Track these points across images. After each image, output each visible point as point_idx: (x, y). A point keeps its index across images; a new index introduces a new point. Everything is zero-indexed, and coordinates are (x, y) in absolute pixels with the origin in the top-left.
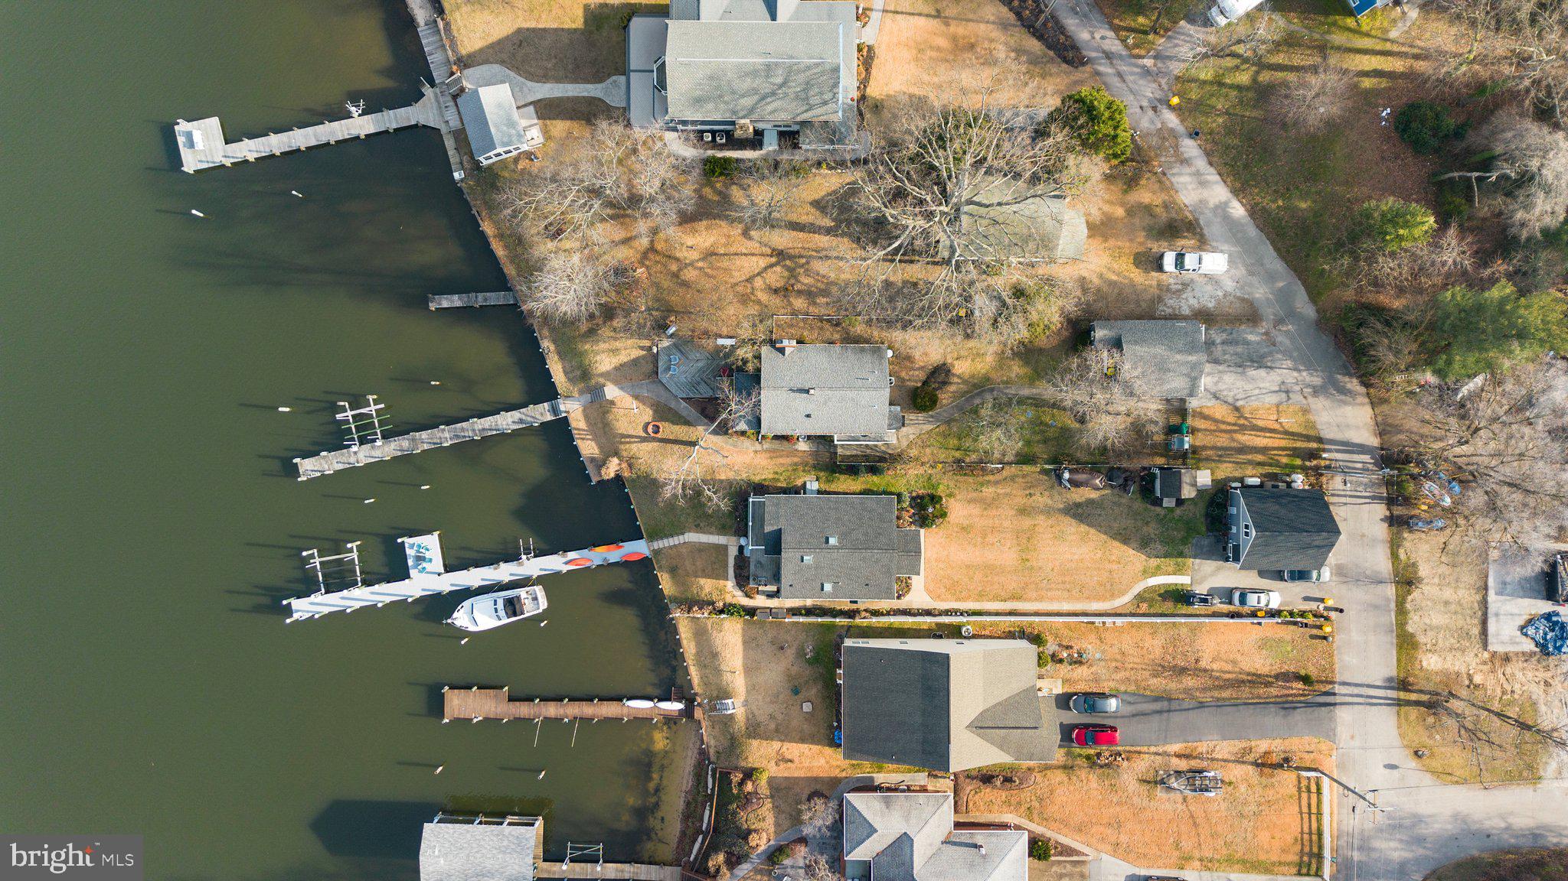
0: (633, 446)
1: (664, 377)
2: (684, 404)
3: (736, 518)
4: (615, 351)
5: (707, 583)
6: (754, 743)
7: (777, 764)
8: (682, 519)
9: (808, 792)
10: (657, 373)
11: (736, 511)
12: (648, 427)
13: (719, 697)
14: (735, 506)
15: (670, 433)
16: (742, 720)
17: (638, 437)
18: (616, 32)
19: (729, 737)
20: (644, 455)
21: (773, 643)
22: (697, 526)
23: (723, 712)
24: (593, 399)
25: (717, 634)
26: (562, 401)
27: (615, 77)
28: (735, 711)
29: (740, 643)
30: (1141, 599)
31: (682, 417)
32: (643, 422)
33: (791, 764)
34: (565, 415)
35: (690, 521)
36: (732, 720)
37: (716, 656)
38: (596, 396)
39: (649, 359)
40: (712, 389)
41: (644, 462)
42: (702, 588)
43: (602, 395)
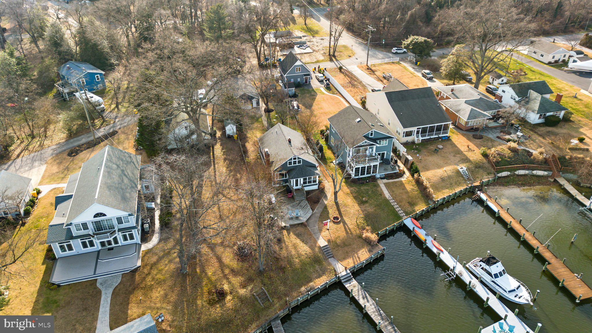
0: (350, 227)
1: (303, 219)
2: (316, 210)
3: (367, 181)
4: (295, 246)
5: (409, 187)
6: (471, 159)
7: (474, 151)
8: (381, 201)
9: (477, 140)
10: (302, 224)
11: (364, 183)
12: (336, 222)
13: (462, 176)
14: (361, 183)
15: (335, 212)
16: (465, 165)
17: (344, 225)
18: (62, 291)
19: (477, 169)
20: (354, 222)
21: (420, 162)
22: (381, 195)
23: (467, 173)
24: (331, 254)
25: (433, 181)
26: (340, 275)
27: (98, 285)
28: (463, 167)
29: (430, 171)
30: (333, 93)
31: (323, 211)
32: (334, 225)
33: (469, 147)
34: (349, 272)
35: (380, 198)
36: (468, 169)
37: (443, 179)
38: (328, 253)
39: (295, 229)
40: (302, 200)
41: (357, 222)
42: (413, 189)
43: (327, 248)
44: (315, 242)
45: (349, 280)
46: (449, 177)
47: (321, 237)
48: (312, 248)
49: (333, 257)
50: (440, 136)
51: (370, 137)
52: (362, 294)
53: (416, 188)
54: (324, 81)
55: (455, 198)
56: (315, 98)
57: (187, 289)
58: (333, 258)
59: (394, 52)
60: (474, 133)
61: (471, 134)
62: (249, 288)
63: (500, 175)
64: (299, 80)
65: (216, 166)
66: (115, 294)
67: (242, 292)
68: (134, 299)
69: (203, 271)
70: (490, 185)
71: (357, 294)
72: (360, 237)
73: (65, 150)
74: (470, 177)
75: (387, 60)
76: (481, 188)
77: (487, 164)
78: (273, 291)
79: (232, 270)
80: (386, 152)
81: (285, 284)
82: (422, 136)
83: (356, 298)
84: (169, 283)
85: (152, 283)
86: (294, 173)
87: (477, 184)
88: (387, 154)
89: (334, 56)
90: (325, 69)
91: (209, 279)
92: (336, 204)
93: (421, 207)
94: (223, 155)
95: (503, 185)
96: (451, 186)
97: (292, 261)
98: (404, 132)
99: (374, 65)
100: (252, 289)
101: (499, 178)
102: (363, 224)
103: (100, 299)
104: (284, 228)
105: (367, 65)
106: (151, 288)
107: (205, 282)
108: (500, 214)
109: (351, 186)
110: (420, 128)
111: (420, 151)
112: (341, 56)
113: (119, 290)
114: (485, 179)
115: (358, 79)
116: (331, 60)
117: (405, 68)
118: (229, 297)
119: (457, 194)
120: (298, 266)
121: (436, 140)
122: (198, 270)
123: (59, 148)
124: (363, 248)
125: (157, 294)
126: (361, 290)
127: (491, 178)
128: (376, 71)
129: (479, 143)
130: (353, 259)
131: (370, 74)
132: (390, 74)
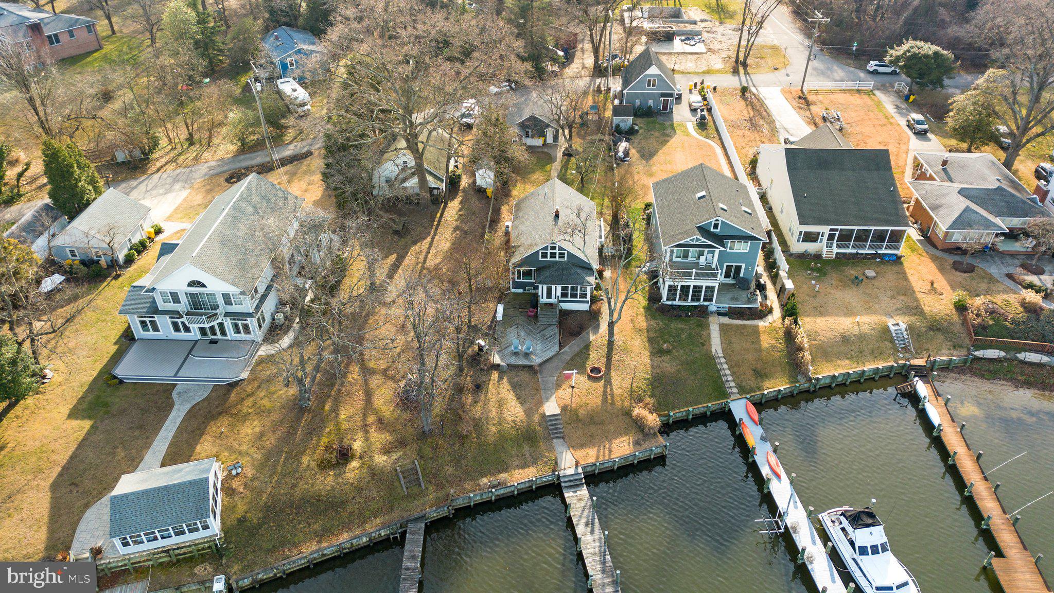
0: (616, 391)
1: (536, 360)
2: (566, 349)
3: (687, 316)
4: (501, 404)
5: (766, 341)
6: (927, 309)
7: (941, 294)
8: (697, 355)
9: (958, 273)
10: (530, 367)
11: (681, 316)
12: (594, 378)
13: (892, 341)
14: (676, 316)
15: (599, 359)
16: (907, 319)
17: (605, 387)
18: (122, 391)
19: (931, 333)
20: (627, 384)
21: (814, 297)
22: (703, 345)
23: (906, 337)
24: (560, 433)
25: (822, 338)
26: (562, 473)
27: (174, 394)
28: (901, 323)
29: (825, 319)
30: (707, 137)
31: (581, 351)
32: (587, 381)
33: (935, 285)
34: (580, 470)
35: (698, 349)
36: (910, 328)
37: (845, 339)
38: (557, 429)
39: (514, 373)
40: (550, 325)
41: (634, 385)
42: (773, 347)
43: (556, 420)
44: (540, 403)
45: (575, 486)
46: (862, 337)
47: (553, 398)
48: (529, 413)
49: (563, 438)
50: (879, 252)
51: (712, 230)
52: (588, 517)
53: (781, 345)
54: (699, 111)
55: (862, 381)
56: (668, 141)
57: (296, 433)
58: (562, 440)
59: (871, 70)
60: (957, 258)
61: (951, 259)
62: (394, 457)
63: (980, 353)
64: (651, 102)
65: (437, 237)
66: (191, 414)
67: (380, 459)
68: (214, 429)
69: (335, 410)
70: (953, 371)
71: (578, 513)
72: (628, 413)
73: (224, 172)
74: (909, 346)
75: (849, 85)
76: (924, 373)
77: (958, 327)
78: (434, 471)
79: (380, 419)
80: (743, 265)
81: (457, 462)
82: (838, 247)
83: (575, 520)
84: (275, 417)
85: (250, 411)
86: (547, 273)
87: (920, 362)
88: (746, 269)
89: (745, 65)
90: (715, 88)
91: (338, 425)
92: (609, 344)
93: (778, 385)
94: (456, 221)
95: (982, 376)
96: (859, 356)
97: (484, 428)
98: (801, 232)
99: (817, 92)
100: (398, 459)
101: (977, 359)
102: (644, 391)
103: (167, 416)
104: (496, 367)
105: (802, 90)
106: (246, 417)
107: (330, 427)
108: (942, 433)
109: (653, 317)
110: (836, 230)
111: (825, 274)
112: (758, 65)
113: (200, 410)
114: (943, 355)
115: (769, 115)
116: (735, 72)
117: (879, 104)
118: (355, 464)
119: (867, 374)
120: (491, 439)
121: (869, 259)
122: (327, 407)
123: (219, 166)
124: (626, 434)
125: (250, 429)
126: (590, 508)
127: (957, 357)
128: (814, 103)
129: (960, 279)
130: (599, 451)
131: (800, 108)
132: (839, 113)
